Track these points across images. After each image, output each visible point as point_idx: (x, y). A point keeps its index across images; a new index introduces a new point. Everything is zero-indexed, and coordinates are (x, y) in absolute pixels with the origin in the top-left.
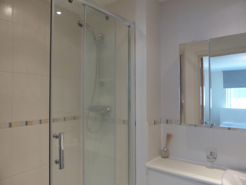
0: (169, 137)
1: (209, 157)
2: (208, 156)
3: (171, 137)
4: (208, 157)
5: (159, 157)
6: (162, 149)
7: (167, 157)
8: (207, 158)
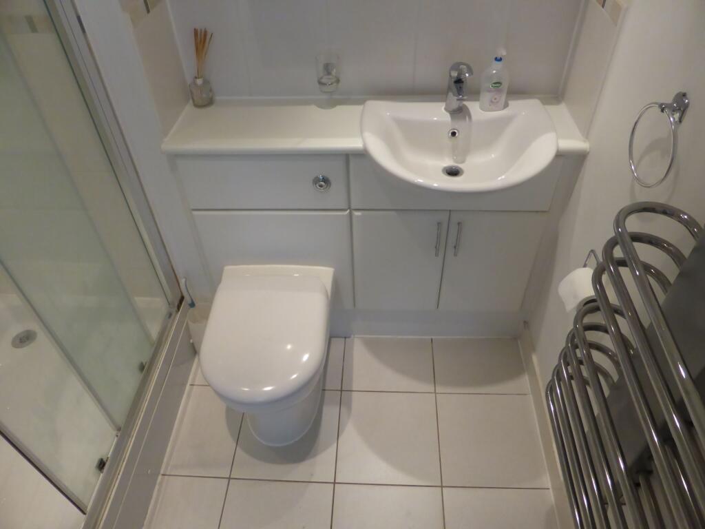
0: (201, 40)
1: (323, 81)
2: (321, 78)
3: (207, 40)
4: (320, 83)
5: (189, 108)
6: (189, 80)
7: (210, 102)
8: (318, 85)
